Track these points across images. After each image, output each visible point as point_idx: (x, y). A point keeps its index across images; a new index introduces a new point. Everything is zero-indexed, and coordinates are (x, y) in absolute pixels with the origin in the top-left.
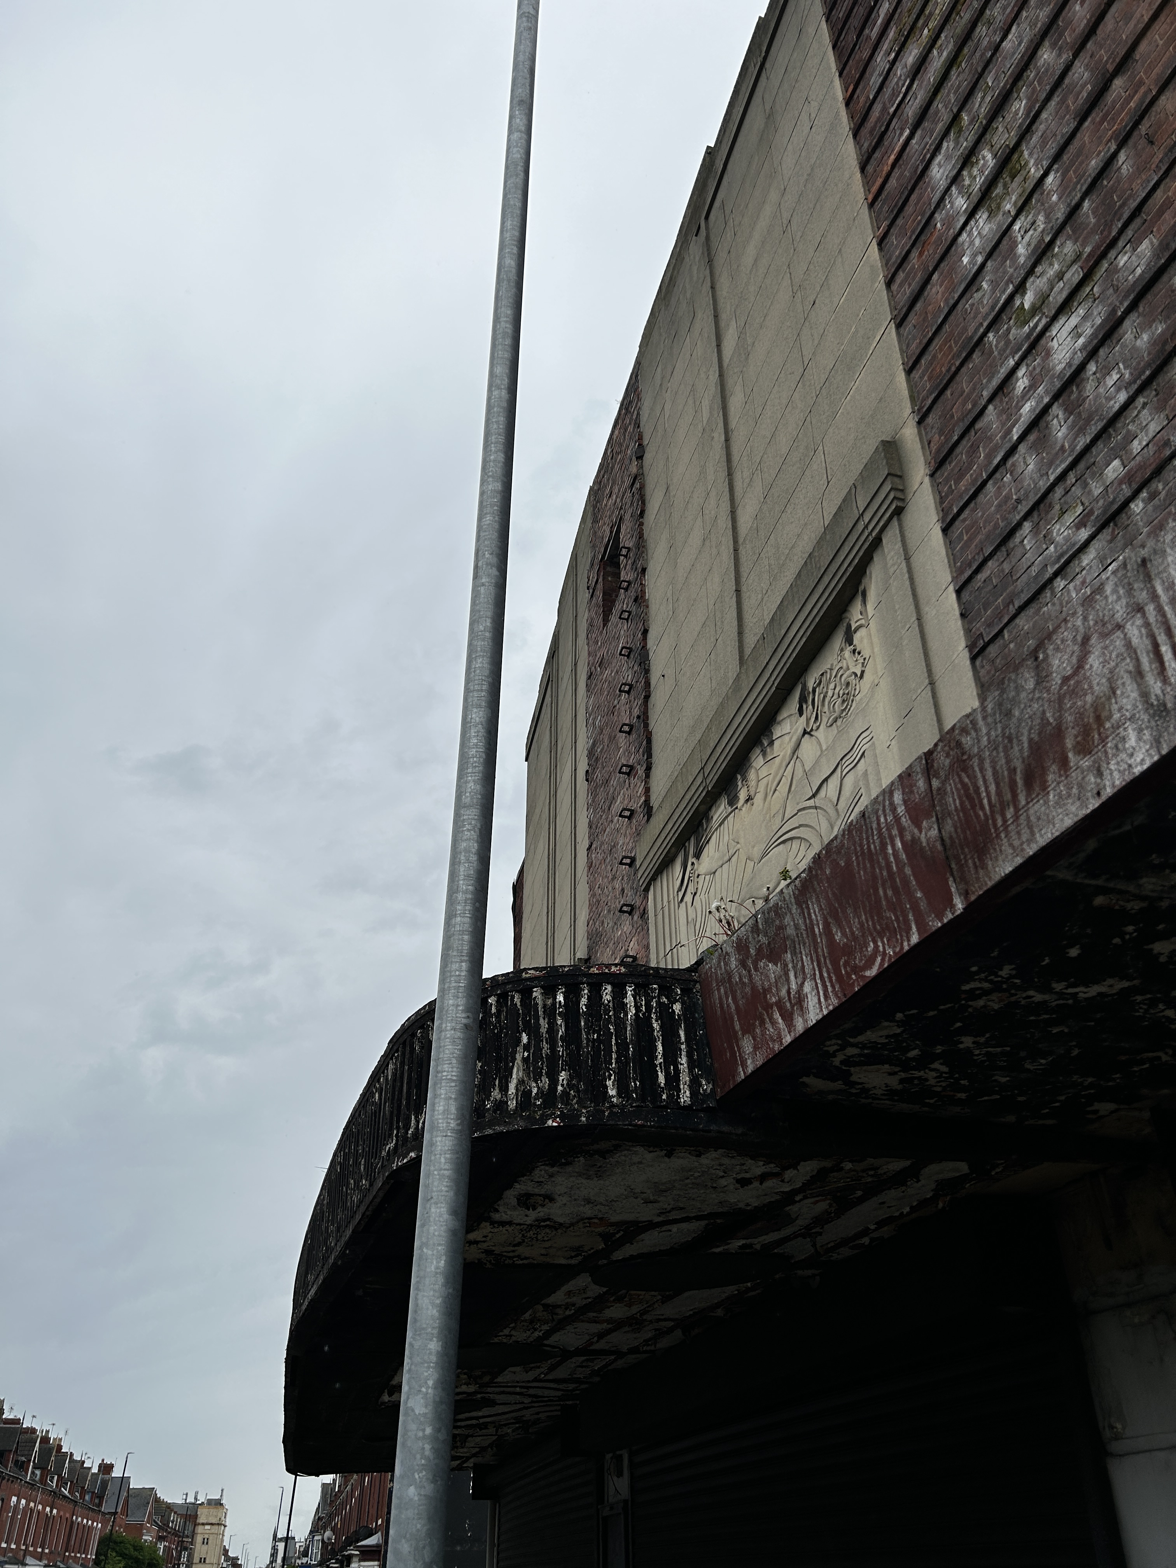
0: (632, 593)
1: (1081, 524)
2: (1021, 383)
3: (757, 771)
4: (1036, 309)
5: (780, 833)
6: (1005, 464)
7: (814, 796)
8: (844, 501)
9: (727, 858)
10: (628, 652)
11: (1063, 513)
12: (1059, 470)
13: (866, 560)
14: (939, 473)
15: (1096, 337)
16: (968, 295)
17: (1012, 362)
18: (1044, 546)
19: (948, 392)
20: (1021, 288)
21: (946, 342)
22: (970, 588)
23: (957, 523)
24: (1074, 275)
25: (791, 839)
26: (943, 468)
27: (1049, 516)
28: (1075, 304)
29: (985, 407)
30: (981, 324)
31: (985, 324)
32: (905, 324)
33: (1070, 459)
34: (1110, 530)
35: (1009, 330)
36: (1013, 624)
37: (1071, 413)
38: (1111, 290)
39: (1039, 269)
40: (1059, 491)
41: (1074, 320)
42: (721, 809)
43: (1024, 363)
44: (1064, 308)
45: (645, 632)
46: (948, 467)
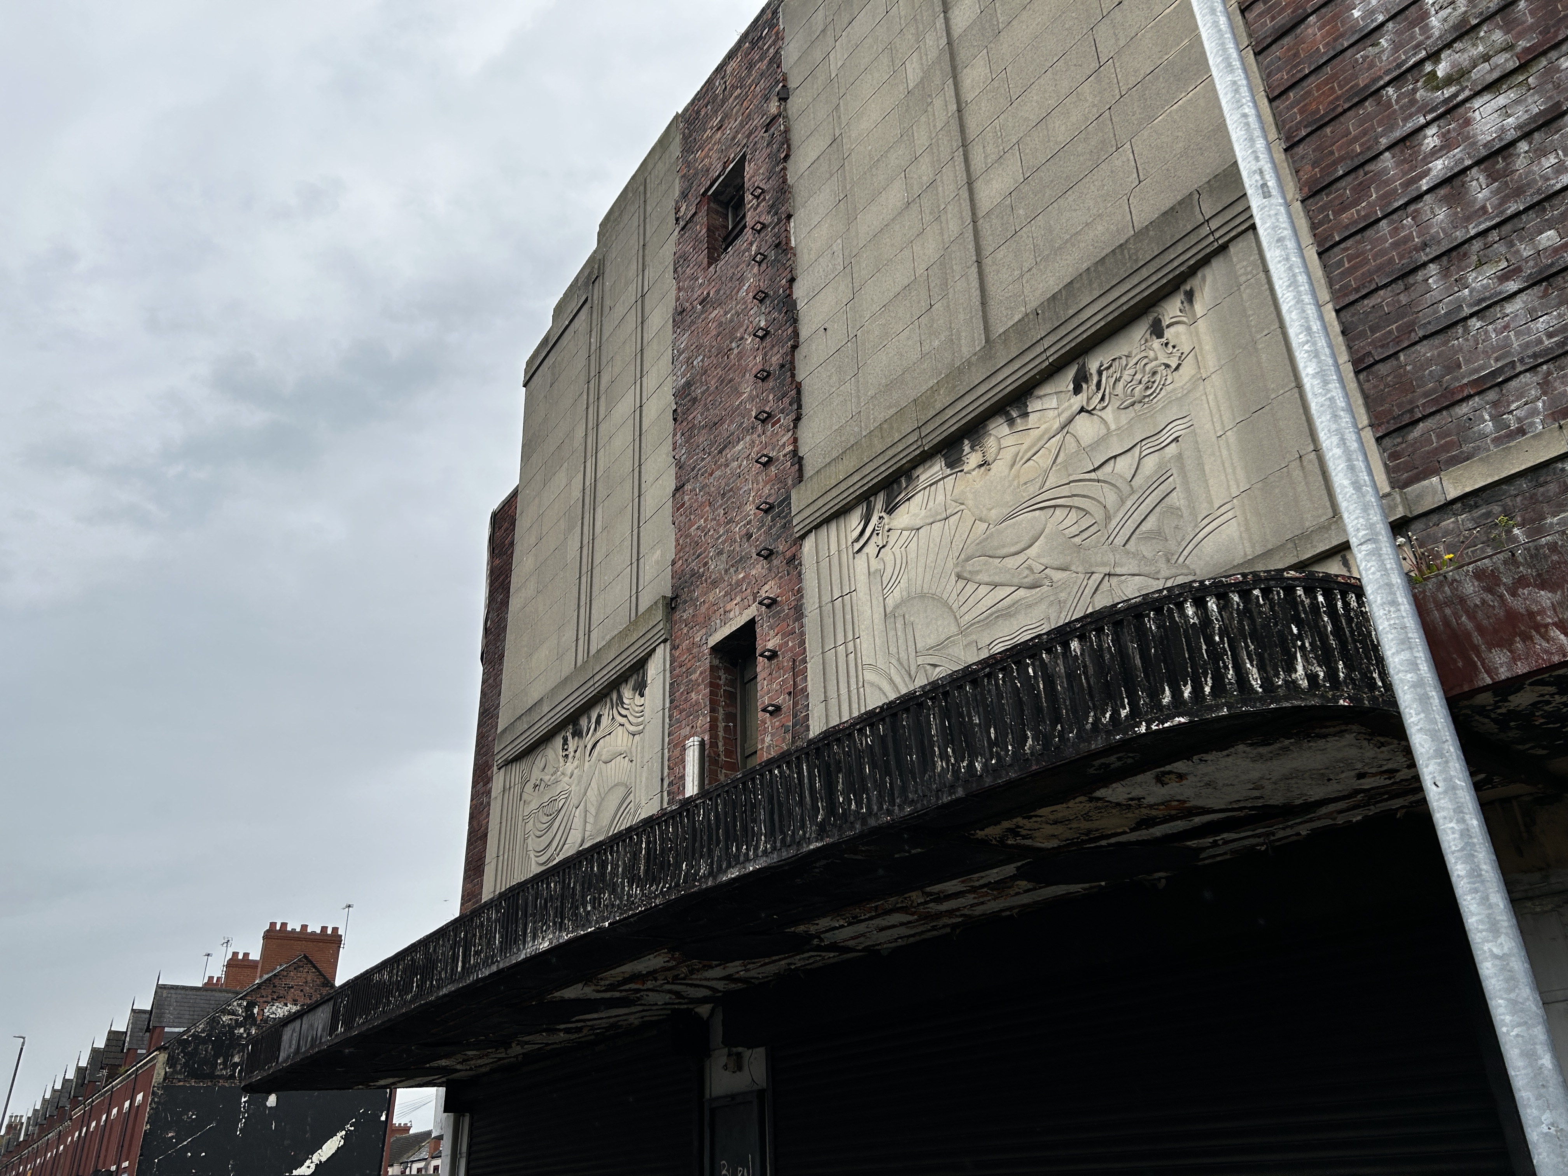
0: (769, 236)
1: (1505, 277)
2: (1430, 142)
4: (1449, 80)
6: (1405, 208)
8: (1180, 203)
10: (761, 297)
11: (1480, 264)
12: (1483, 227)
13: (1205, 261)
14: (1311, 200)
15: (1535, 121)
16: (1360, 46)
17: (1422, 120)
18: (1456, 289)
19: (1328, 130)
20: (1434, 56)
21: (1326, 82)
22: (1352, 309)
23: (1336, 250)
24: (1505, 61)
26: (1317, 198)
27: (1463, 264)
28: (1504, 87)
29: (1381, 153)
30: (1381, 78)
31: (1387, 78)
32: (1265, 53)
33: (1498, 220)
34: (1542, 288)
35: (1415, 91)
36: (1413, 349)
37: (1495, 180)
38: (1550, 86)
39: (1458, 45)
40: (1477, 245)
41: (1502, 100)
42: (937, 468)
43: (1436, 124)
44: (1492, 87)
45: (792, 280)
46: (1324, 198)
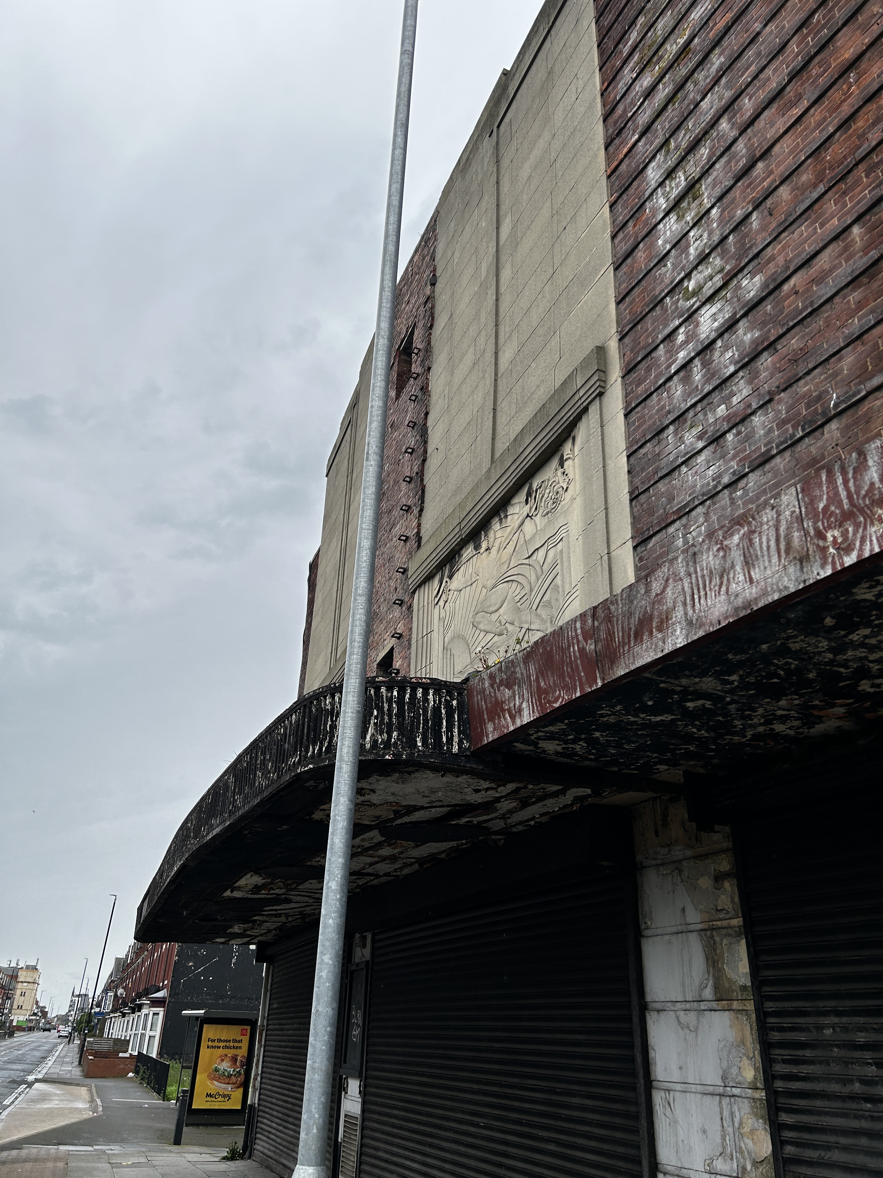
0: (419, 382)
1: (700, 438)
2: (681, 338)
3: (495, 532)
4: (695, 293)
5: (505, 576)
6: (665, 385)
7: (529, 557)
8: (569, 377)
9: (470, 583)
10: (413, 425)
11: (692, 427)
12: (693, 401)
13: (578, 418)
14: (627, 377)
15: (724, 326)
16: (658, 266)
17: (677, 323)
18: (679, 444)
19: (639, 326)
20: (688, 276)
21: (642, 292)
22: (635, 456)
23: (633, 413)
24: (718, 281)
25: (512, 581)
26: (630, 374)
27: (684, 427)
28: (716, 299)
29: (658, 345)
30: (663, 290)
31: (666, 291)
32: (619, 269)
33: (700, 397)
34: (714, 446)
35: (678, 300)
36: (656, 486)
37: (704, 367)
38: (736, 299)
39: (700, 268)
40: (691, 413)
41: (714, 310)
42: (469, 551)
43: (684, 325)
44: (710, 299)
45: (427, 414)
46: (633, 375)
